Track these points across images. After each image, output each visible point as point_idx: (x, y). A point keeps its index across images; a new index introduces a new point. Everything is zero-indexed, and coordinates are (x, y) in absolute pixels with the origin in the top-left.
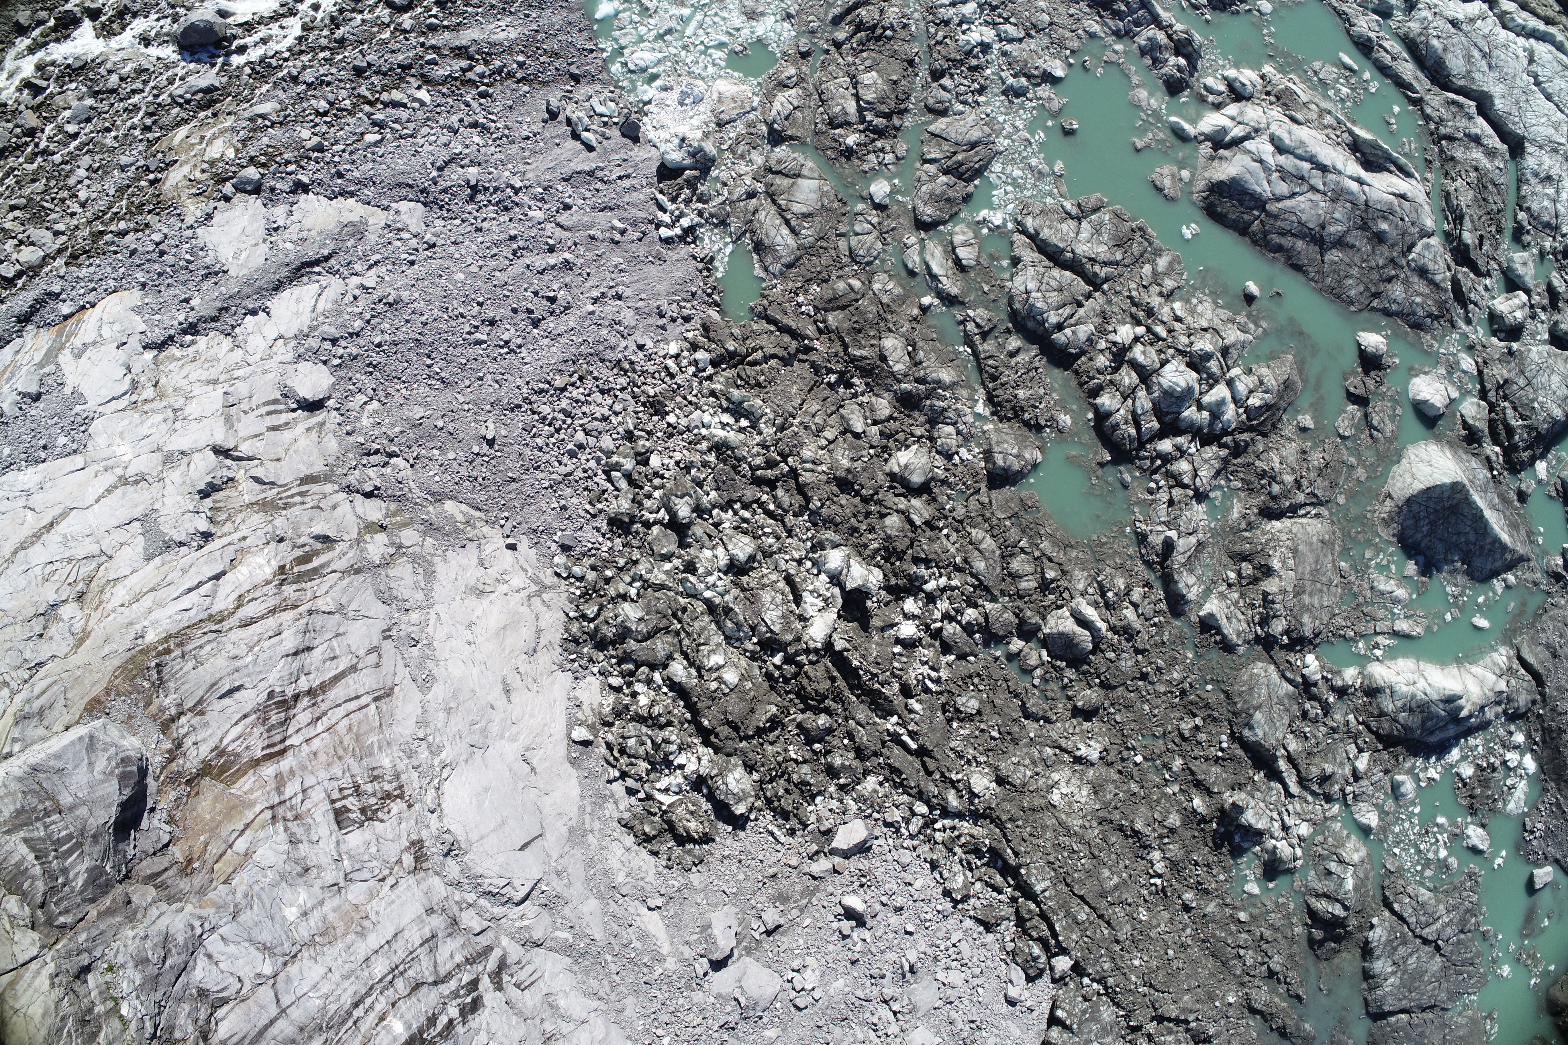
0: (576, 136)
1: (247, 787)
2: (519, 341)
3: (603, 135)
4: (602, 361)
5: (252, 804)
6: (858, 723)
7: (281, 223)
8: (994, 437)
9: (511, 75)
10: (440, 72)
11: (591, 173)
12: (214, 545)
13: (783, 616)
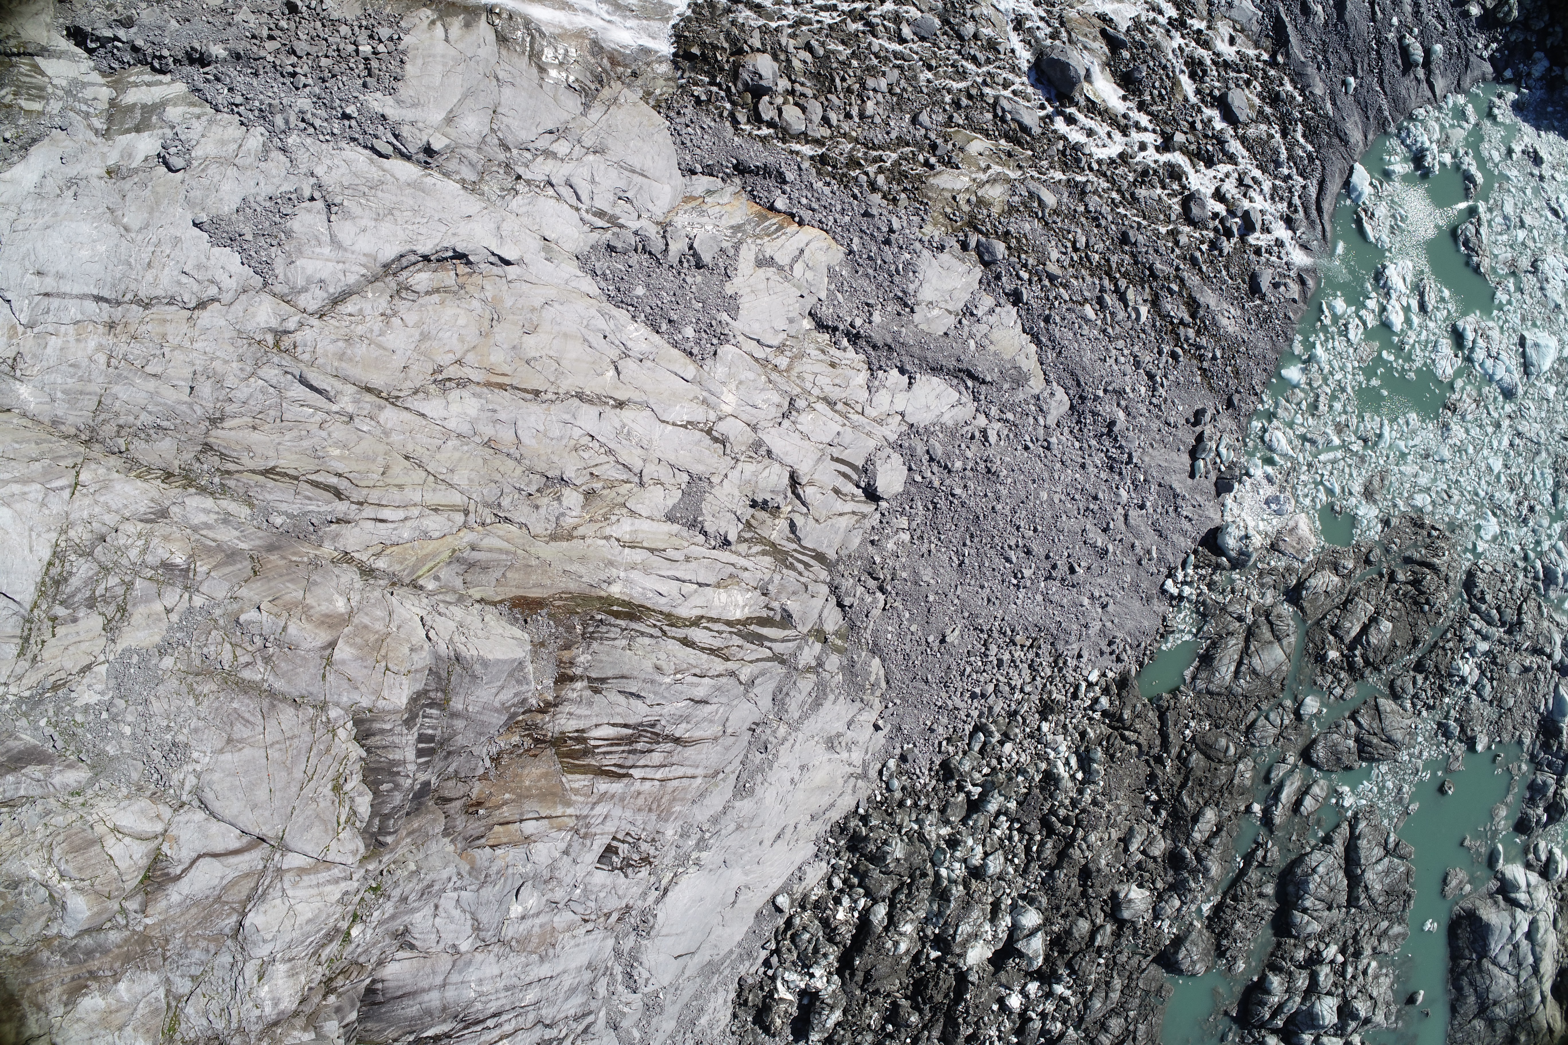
0: (1194, 454)
1: (576, 785)
2: (1028, 584)
3: (1207, 472)
4: (1052, 644)
5: (568, 804)
6: (928, 1039)
7: (979, 313)
8: (1194, 935)
9: (1201, 358)
10: (1169, 305)
11: (1176, 496)
12: (724, 556)
13: (969, 935)
